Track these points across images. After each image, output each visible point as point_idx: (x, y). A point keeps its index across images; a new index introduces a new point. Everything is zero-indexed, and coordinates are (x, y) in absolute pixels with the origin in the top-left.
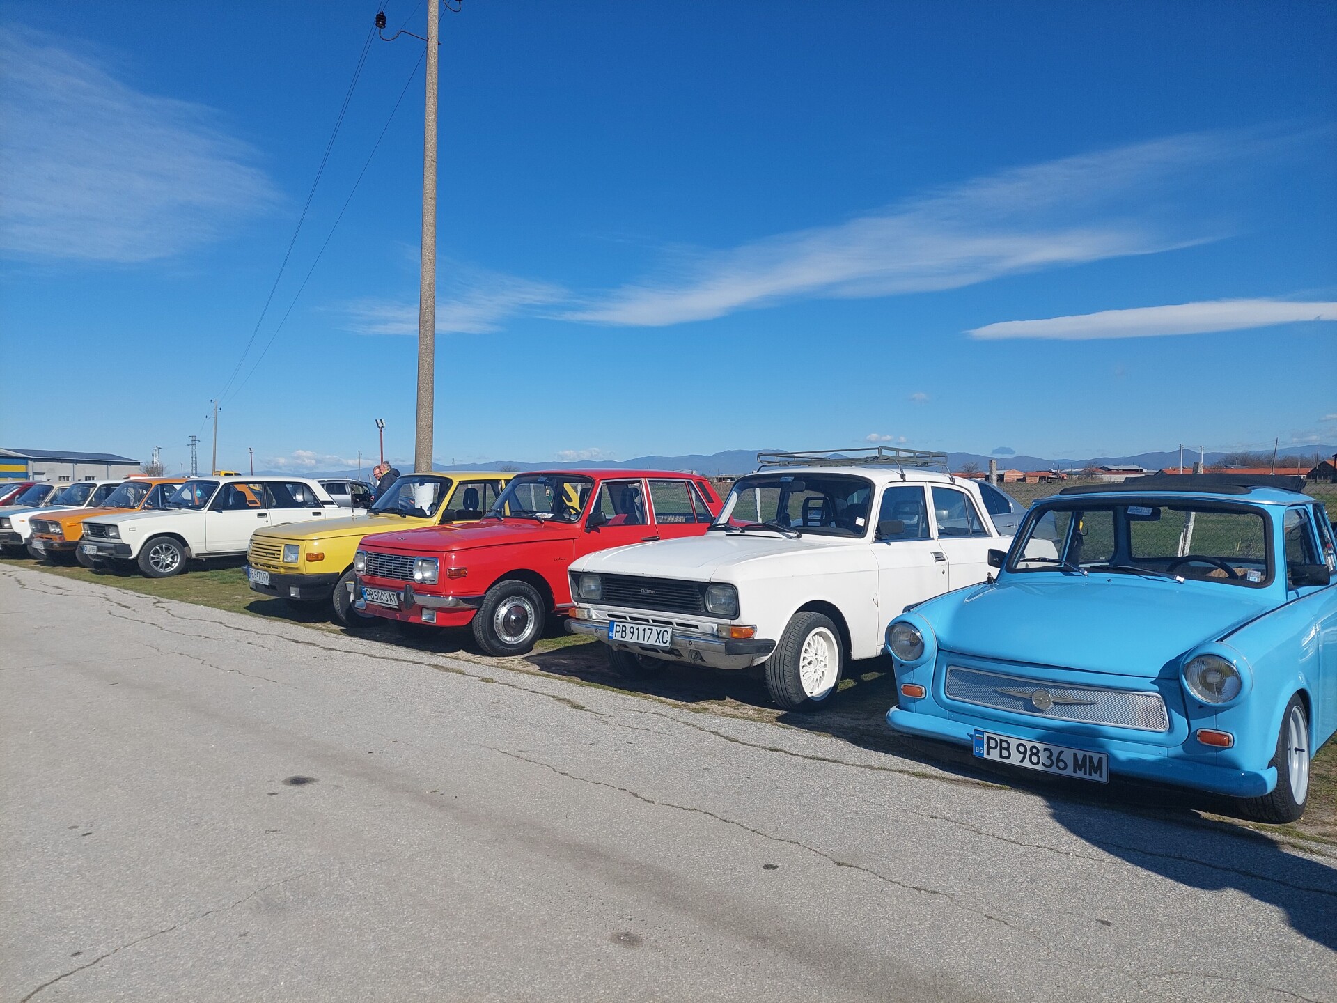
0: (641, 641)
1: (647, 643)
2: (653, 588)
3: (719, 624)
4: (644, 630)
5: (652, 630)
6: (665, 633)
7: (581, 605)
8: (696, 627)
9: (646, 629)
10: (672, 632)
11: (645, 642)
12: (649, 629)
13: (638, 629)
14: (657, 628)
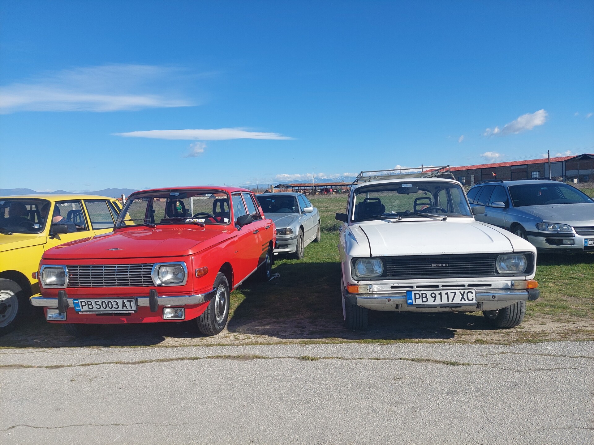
0: (445, 301)
1: (452, 302)
2: (445, 262)
3: (511, 281)
4: (447, 294)
5: (455, 293)
6: (469, 294)
7: (362, 283)
8: (490, 285)
9: (449, 294)
10: (476, 292)
11: (450, 302)
12: (451, 293)
13: (440, 294)
14: (460, 291)
